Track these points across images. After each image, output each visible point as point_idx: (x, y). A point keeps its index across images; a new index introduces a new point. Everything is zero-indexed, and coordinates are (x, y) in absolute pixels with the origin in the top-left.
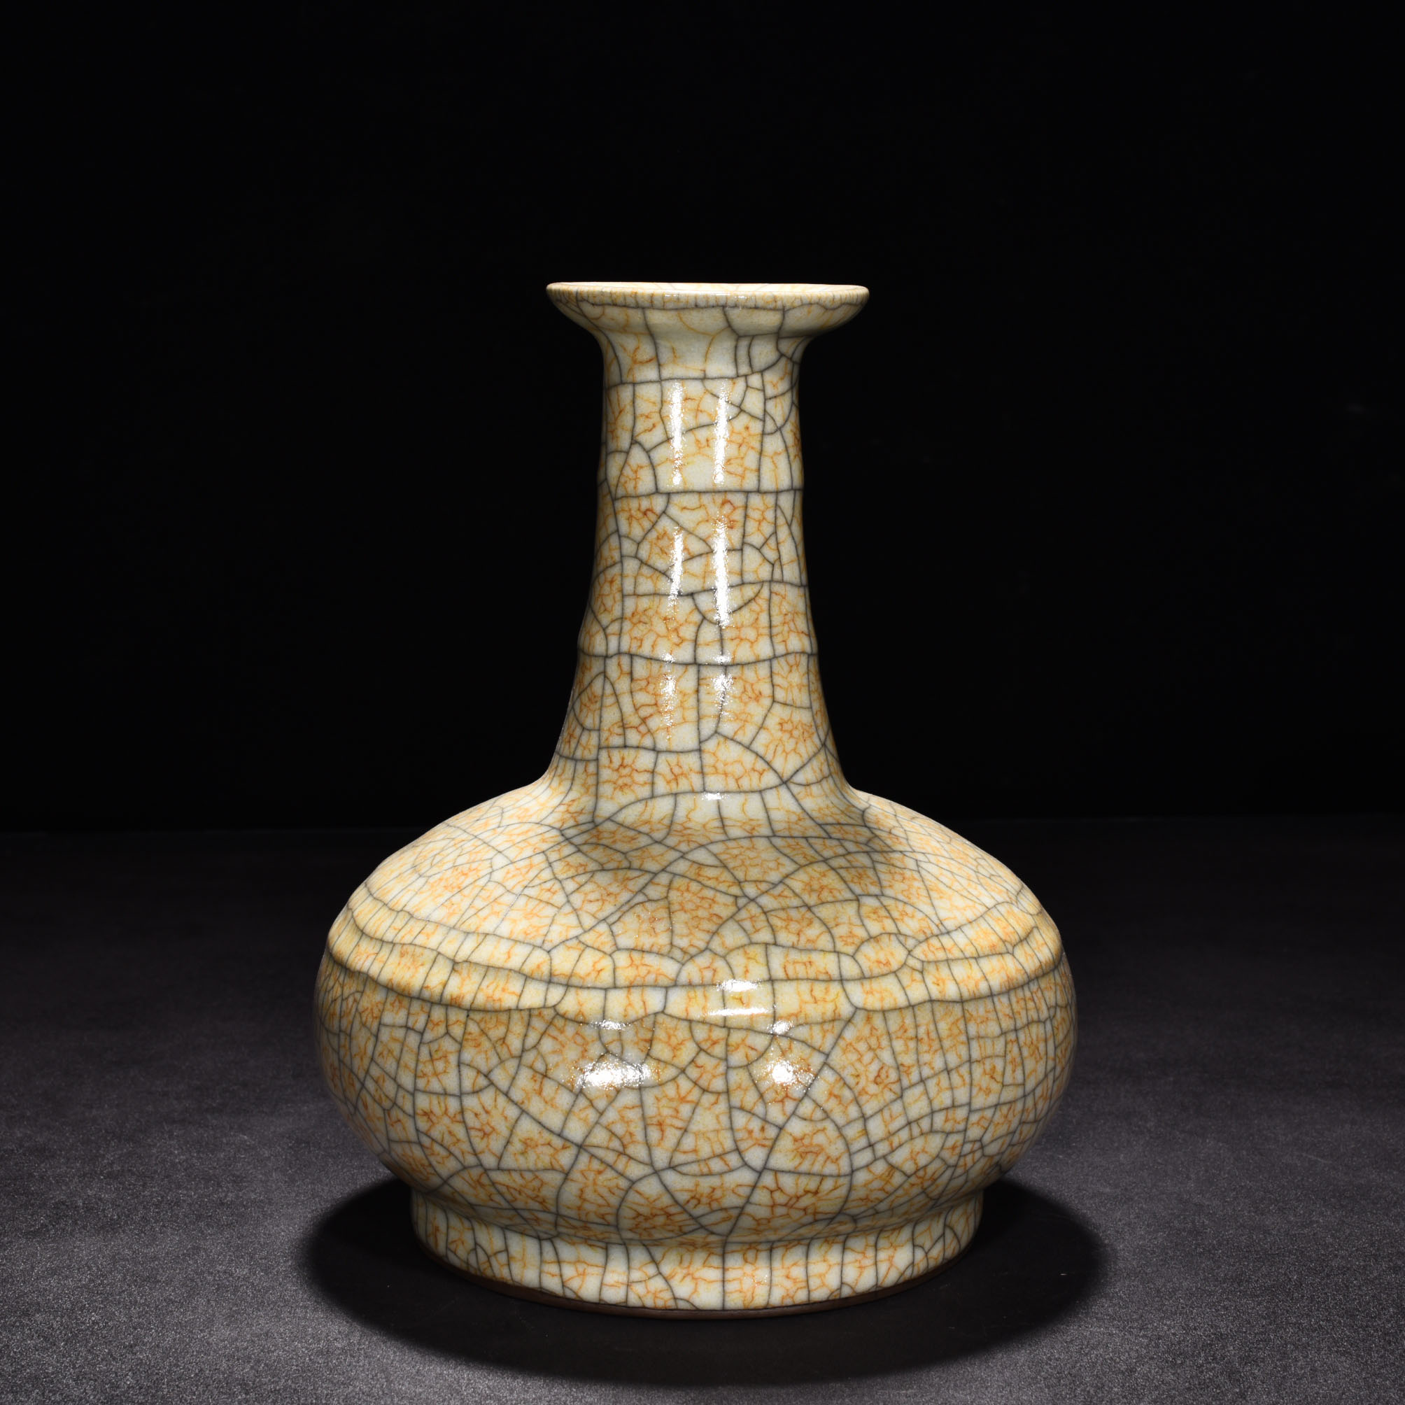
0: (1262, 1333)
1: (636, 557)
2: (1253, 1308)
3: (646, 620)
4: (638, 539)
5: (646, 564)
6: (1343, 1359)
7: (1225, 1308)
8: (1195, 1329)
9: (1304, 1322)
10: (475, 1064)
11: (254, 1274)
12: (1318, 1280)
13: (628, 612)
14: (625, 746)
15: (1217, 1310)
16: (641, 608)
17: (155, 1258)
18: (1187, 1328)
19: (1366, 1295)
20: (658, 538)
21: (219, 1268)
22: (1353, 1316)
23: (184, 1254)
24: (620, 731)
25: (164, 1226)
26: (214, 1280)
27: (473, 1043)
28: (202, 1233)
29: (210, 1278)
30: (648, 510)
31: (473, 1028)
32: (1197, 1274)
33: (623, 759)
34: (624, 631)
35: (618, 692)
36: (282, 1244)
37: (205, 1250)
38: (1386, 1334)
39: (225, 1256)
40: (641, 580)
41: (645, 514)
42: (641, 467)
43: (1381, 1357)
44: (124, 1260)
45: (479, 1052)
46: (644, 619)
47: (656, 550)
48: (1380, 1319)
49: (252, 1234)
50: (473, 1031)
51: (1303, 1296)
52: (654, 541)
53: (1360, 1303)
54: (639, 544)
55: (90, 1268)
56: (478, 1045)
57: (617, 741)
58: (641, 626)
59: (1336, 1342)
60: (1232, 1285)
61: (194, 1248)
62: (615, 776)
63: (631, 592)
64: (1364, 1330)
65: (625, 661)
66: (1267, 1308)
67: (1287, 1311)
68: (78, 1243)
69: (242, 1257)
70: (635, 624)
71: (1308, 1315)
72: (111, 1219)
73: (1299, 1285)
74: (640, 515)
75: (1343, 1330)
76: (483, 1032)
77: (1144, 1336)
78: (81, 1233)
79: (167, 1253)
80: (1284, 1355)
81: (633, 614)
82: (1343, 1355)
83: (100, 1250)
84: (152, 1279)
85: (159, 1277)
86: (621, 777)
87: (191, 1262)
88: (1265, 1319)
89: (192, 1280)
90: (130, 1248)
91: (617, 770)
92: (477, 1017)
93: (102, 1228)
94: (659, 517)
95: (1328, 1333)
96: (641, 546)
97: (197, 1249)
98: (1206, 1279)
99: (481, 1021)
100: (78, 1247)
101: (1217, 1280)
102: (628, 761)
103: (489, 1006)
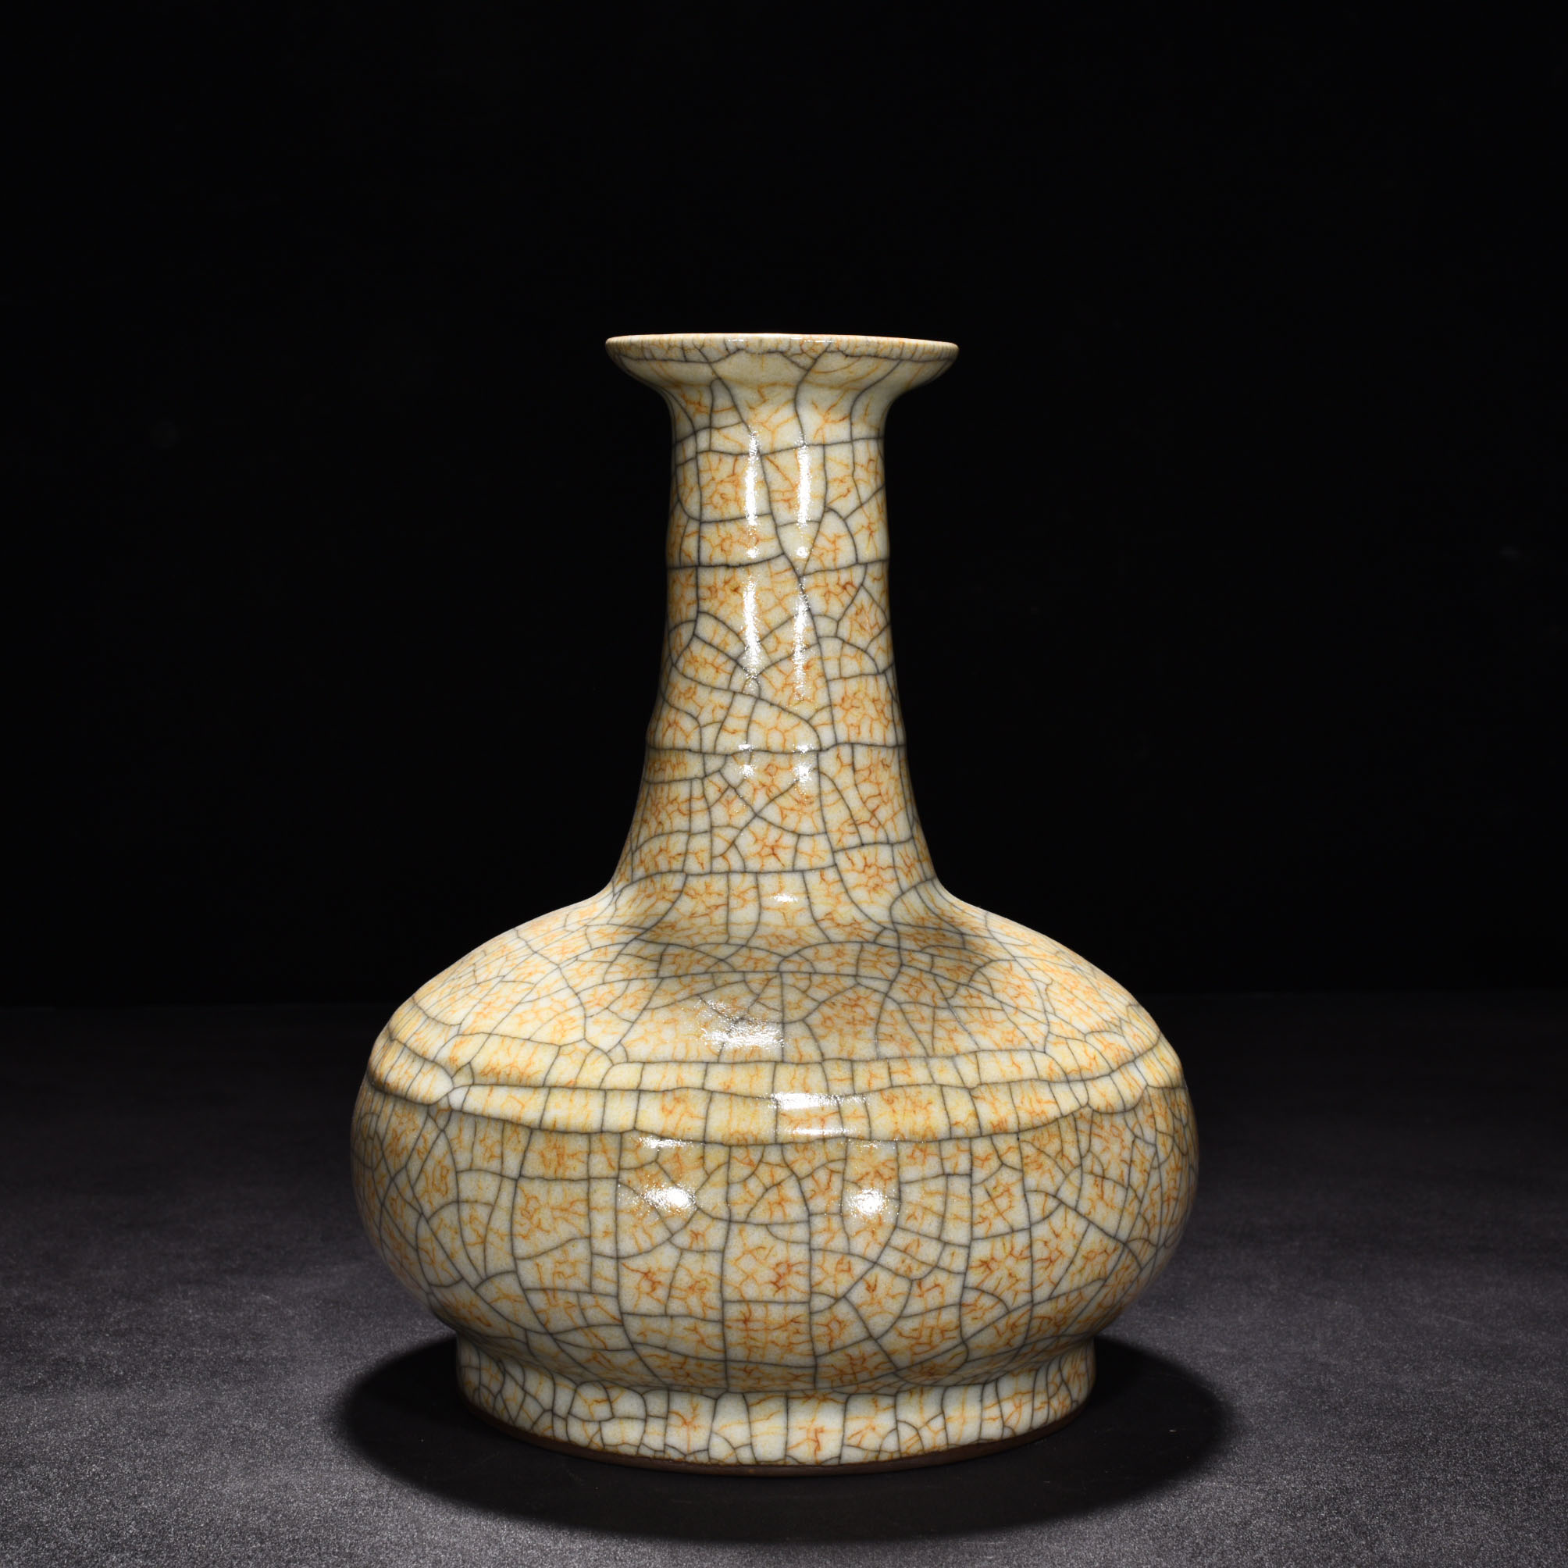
0: (1392, 1488)
1: (836, 636)
2: (1383, 1463)
3: (858, 705)
4: (837, 616)
5: (848, 643)
6: (1482, 1512)
7: (1352, 1463)
8: (1318, 1484)
9: (1440, 1477)
10: (1041, 1187)
11: (274, 1428)
12: (1455, 1437)
13: (837, 698)
14: (863, 845)
15: (1343, 1466)
16: (850, 693)
17: (164, 1412)
18: (1309, 1483)
19: (1509, 1451)
20: (857, 614)
21: (235, 1422)
22: (1494, 1472)
23: (196, 1409)
24: (852, 829)
25: (175, 1382)
26: (229, 1434)
27: (1035, 1166)
28: (217, 1388)
29: (224, 1432)
30: (848, 583)
31: (1028, 1150)
32: (1321, 1431)
33: (865, 859)
34: (836, 718)
35: (840, 788)
36: (305, 1400)
37: (220, 1405)
38: (1530, 1489)
39: (242, 1411)
40: (845, 661)
41: (844, 588)
42: (839, 537)
43: (1525, 1510)
44: (129, 1414)
45: (1043, 1173)
46: (856, 703)
47: (856, 626)
48: (1523, 1474)
49: (272, 1389)
50: (1030, 1154)
51: (1439, 1452)
52: (854, 616)
53: (1502, 1459)
54: (838, 622)
55: (91, 1422)
56: (1040, 1166)
57: (853, 840)
58: (854, 711)
59: (1474, 1496)
60: (1360, 1441)
61: (207, 1403)
62: (863, 878)
63: (837, 676)
64: (1506, 1485)
65: (845, 751)
66: (1398, 1463)
67: (1421, 1467)
68: (79, 1398)
69: (261, 1411)
70: (847, 710)
71: (1444, 1470)
72: (117, 1375)
73: (1434, 1442)
74: (839, 590)
75: (1482, 1485)
76: (1040, 1151)
77: (1260, 1490)
78: (83, 1388)
79: (178, 1408)
80: (1416, 1509)
81: (843, 699)
82: (1482, 1507)
83: (103, 1404)
84: (161, 1433)
85: (167, 1431)
86: (870, 878)
87: (203, 1417)
88: (1396, 1473)
89: (204, 1434)
90: (136, 1403)
91: (864, 872)
92: (1028, 1136)
93: (107, 1383)
94: (858, 591)
95: (1465, 1487)
96: (841, 623)
97: (210, 1404)
98: (1331, 1436)
99: (1034, 1140)
100: (79, 1402)
101: (1343, 1436)
102: (870, 860)
103: (1037, 1122)
